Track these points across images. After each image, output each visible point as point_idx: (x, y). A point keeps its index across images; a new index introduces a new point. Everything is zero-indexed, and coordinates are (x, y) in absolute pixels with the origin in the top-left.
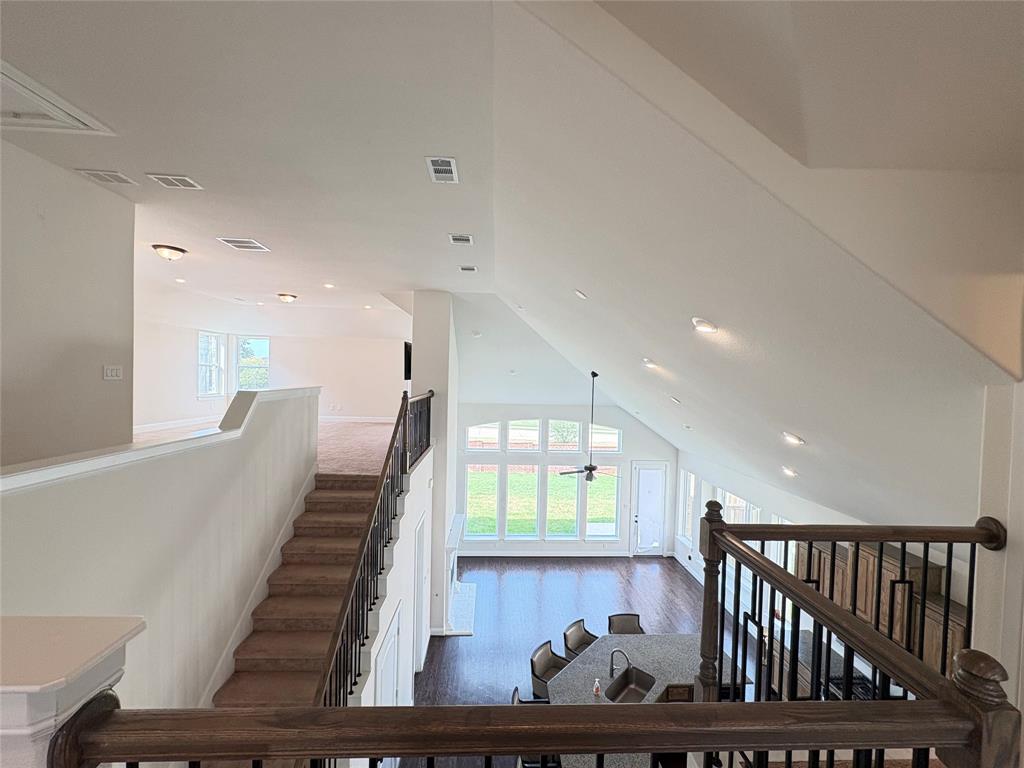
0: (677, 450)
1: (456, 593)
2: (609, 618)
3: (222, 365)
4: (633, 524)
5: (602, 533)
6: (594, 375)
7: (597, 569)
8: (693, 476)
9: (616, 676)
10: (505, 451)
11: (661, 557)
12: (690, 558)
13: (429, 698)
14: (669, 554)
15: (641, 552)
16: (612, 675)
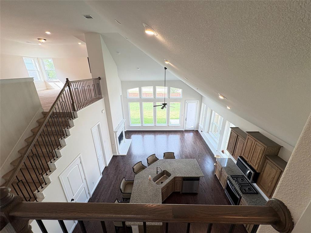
0: (202, 96)
1: (125, 142)
2: (164, 153)
3: (39, 70)
4: (185, 121)
5: (175, 123)
6: (166, 68)
7: (171, 134)
8: (205, 105)
9: (158, 173)
10: (141, 98)
11: (194, 130)
12: (202, 131)
13: (107, 174)
14: (196, 130)
15: (187, 129)
16: (157, 173)
